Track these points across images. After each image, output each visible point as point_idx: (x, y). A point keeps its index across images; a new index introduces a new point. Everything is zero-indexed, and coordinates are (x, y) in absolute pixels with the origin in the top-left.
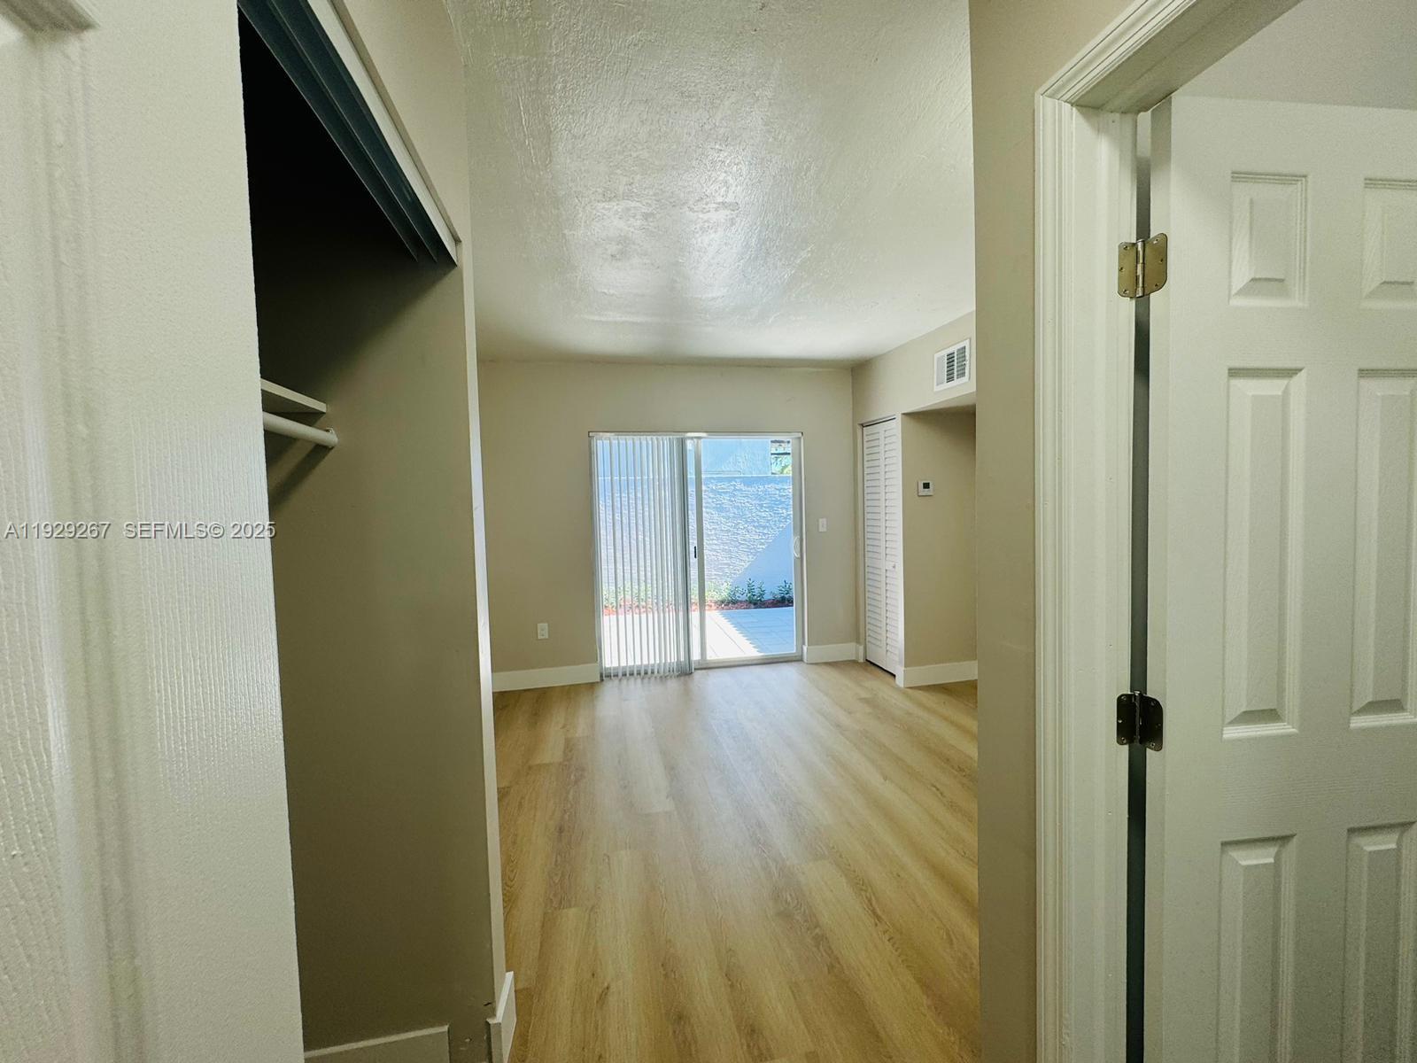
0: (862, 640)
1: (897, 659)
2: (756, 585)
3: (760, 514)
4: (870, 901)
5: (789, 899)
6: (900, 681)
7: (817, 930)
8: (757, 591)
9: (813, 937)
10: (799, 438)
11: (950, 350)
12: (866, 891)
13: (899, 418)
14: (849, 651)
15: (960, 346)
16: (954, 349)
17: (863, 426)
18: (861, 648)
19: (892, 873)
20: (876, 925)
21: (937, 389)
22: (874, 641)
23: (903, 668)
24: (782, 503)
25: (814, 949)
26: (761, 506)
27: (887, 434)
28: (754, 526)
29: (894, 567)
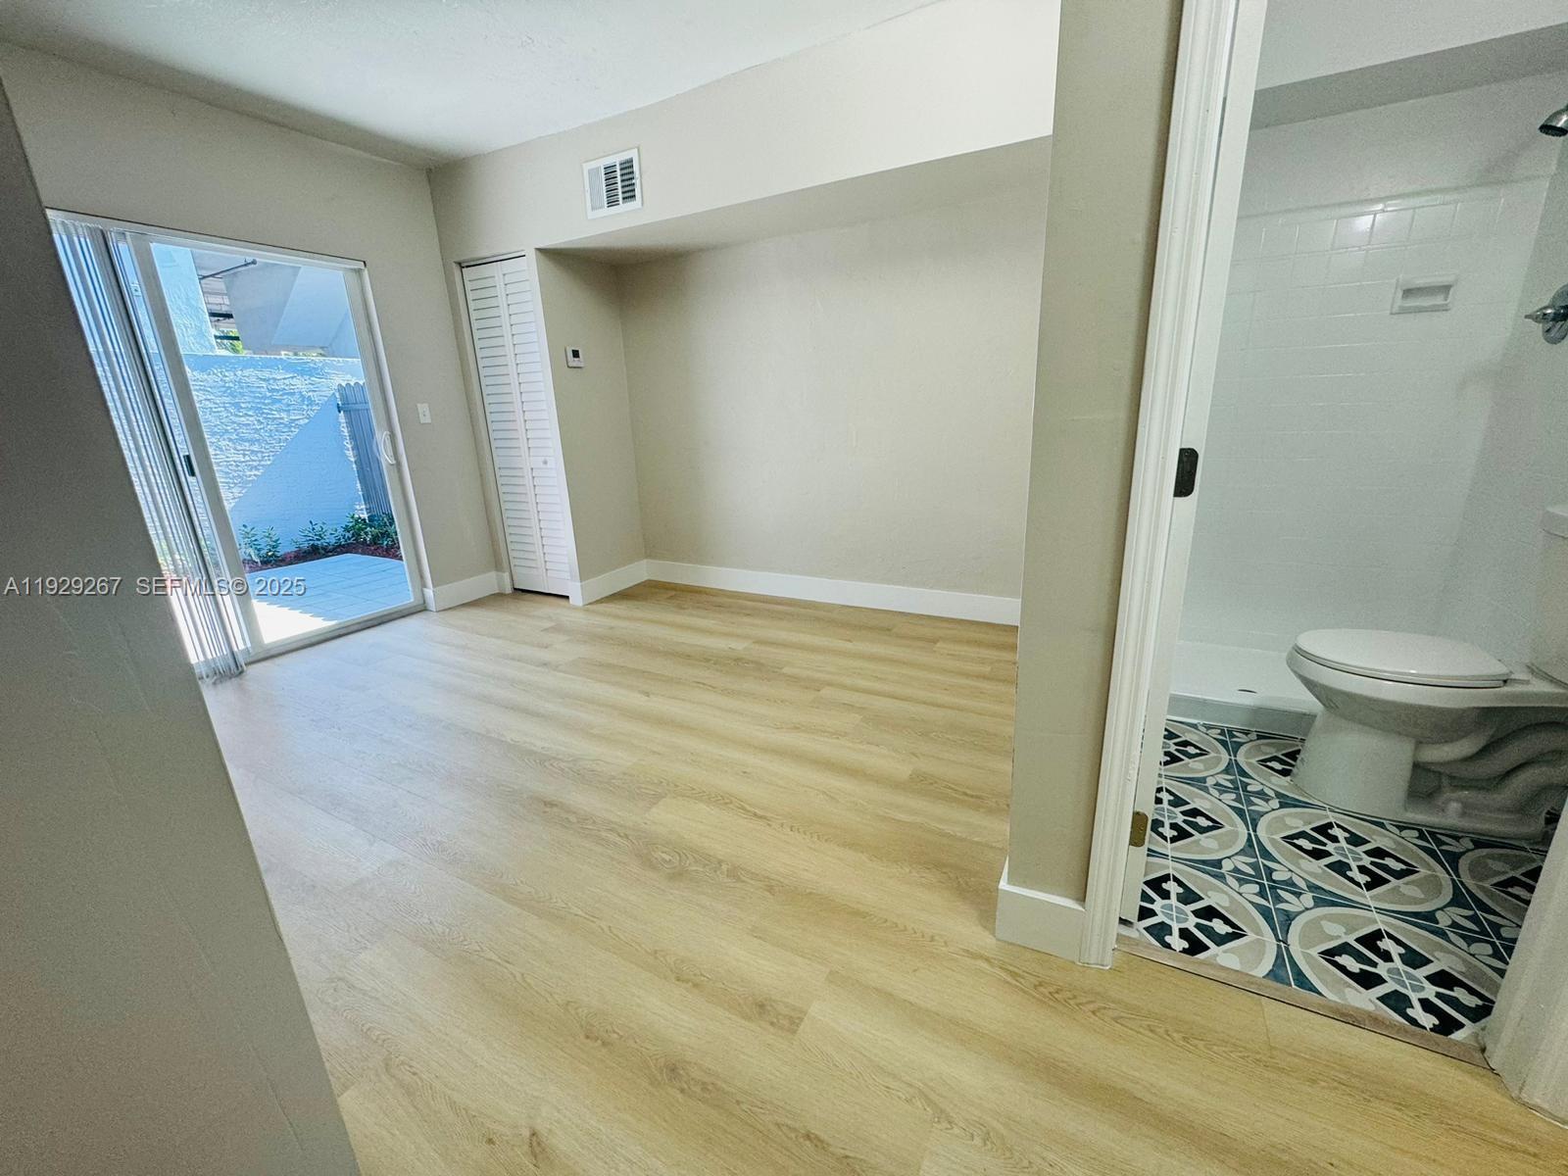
0: (505, 565)
1: (567, 576)
2: (259, 532)
3: (237, 419)
4: (743, 808)
5: (667, 858)
6: (576, 599)
7: (724, 867)
8: (264, 543)
9: (727, 876)
10: (359, 271)
11: (609, 161)
12: (731, 803)
13: (532, 255)
14: (489, 582)
15: (625, 156)
16: (616, 159)
17: (461, 266)
18: (506, 576)
19: (737, 774)
20: (769, 825)
21: (591, 215)
22: (523, 563)
23: (579, 584)
24: (275, 401)
25: (738, 885)
26: (237, 406)
27: (507, 279)
28: (230, 440)
29: (545, 463)
